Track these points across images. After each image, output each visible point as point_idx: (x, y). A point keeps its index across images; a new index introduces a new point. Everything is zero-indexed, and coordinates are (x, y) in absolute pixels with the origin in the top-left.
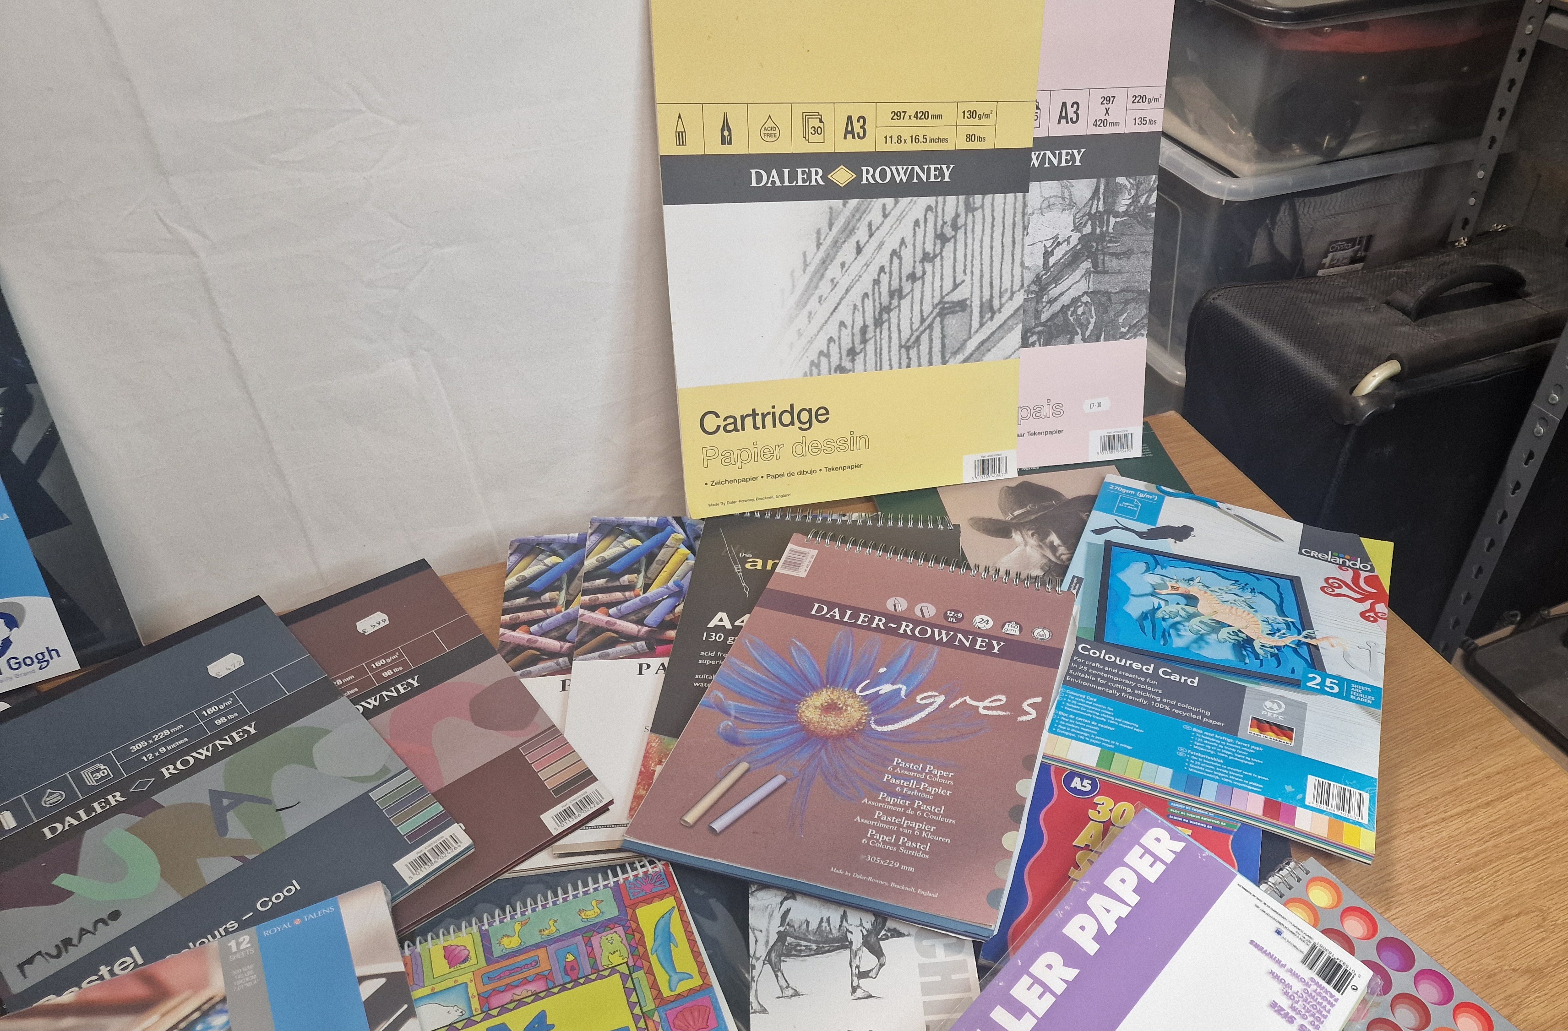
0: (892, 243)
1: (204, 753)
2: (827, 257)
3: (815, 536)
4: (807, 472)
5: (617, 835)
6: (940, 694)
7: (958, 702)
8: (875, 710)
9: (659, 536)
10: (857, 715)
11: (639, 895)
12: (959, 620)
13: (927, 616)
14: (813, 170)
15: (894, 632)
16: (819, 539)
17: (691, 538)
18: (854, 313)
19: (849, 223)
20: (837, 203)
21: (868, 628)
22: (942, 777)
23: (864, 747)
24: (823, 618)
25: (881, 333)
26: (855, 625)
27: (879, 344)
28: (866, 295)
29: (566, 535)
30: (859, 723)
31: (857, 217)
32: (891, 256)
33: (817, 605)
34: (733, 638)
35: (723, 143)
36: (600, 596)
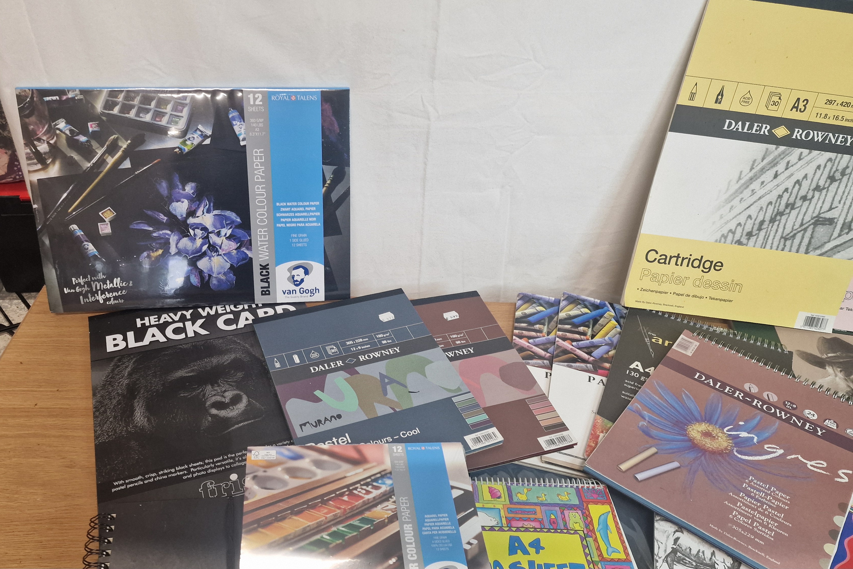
0: (799, 176)
1: (377, 355)
2: (754, 176)
3: (698, 334)
4: (698, 297)
5: (577, 463)
6: (781, 448)
7: (793, 456)
8: (737, 445)
9: (600, 311)
10: (725, 444)
11: (591, 498)
12: (794, 409)
13: (771, 400)
14: (764, 126)
15: (750, 404)
16: (701, 337)
17: (618, 317)
18: (759, 212)
19: (775, 159)
20: (772, 147)
21: (732, 396)
22: (781, 496)
23: (730, 464)
24: (702, 382)
25: (772, 227)
26: (723, 392)
27: (768, 233)
28: (771, 203)
29: (548, 297)
30: (726, 449)
31: (782, 156)
32: (795, 183)
33: (698, 374)
34: (644, 378)
35: (716, 102)
36: (568, 334)
